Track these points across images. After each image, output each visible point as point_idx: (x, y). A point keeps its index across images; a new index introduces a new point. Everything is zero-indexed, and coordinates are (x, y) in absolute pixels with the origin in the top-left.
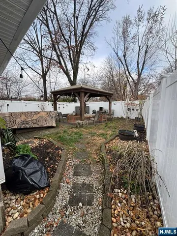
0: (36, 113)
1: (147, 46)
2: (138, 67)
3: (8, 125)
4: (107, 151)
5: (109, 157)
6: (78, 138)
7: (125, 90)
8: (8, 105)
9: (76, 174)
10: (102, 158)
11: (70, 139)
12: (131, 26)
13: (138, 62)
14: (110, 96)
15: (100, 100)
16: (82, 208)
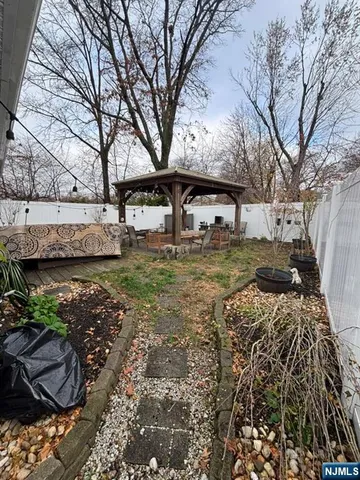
0: (81, 227)
1: (323, 84)
2: (301, 130)
3: (22, 251)
4: (229, 316)
5: (231, 333)
6: (164, 282)
7: (270, 181)
8: (27, 211)
9: (151, 373)
10: (216, 334)
11: (146, 285)
12: (288, 41)
13: (300, 120)
14: (239, 193)
15: (218, 201)
16: (157, 473)
